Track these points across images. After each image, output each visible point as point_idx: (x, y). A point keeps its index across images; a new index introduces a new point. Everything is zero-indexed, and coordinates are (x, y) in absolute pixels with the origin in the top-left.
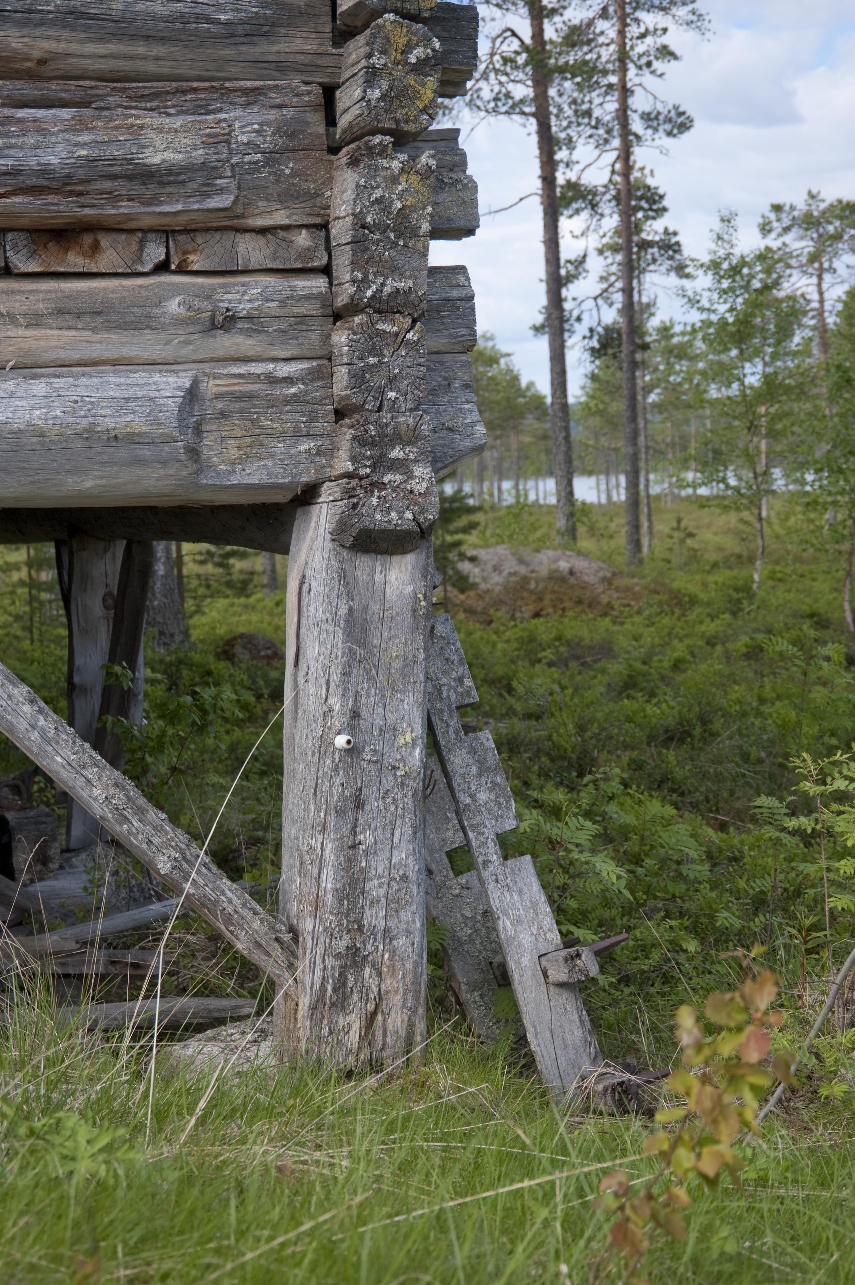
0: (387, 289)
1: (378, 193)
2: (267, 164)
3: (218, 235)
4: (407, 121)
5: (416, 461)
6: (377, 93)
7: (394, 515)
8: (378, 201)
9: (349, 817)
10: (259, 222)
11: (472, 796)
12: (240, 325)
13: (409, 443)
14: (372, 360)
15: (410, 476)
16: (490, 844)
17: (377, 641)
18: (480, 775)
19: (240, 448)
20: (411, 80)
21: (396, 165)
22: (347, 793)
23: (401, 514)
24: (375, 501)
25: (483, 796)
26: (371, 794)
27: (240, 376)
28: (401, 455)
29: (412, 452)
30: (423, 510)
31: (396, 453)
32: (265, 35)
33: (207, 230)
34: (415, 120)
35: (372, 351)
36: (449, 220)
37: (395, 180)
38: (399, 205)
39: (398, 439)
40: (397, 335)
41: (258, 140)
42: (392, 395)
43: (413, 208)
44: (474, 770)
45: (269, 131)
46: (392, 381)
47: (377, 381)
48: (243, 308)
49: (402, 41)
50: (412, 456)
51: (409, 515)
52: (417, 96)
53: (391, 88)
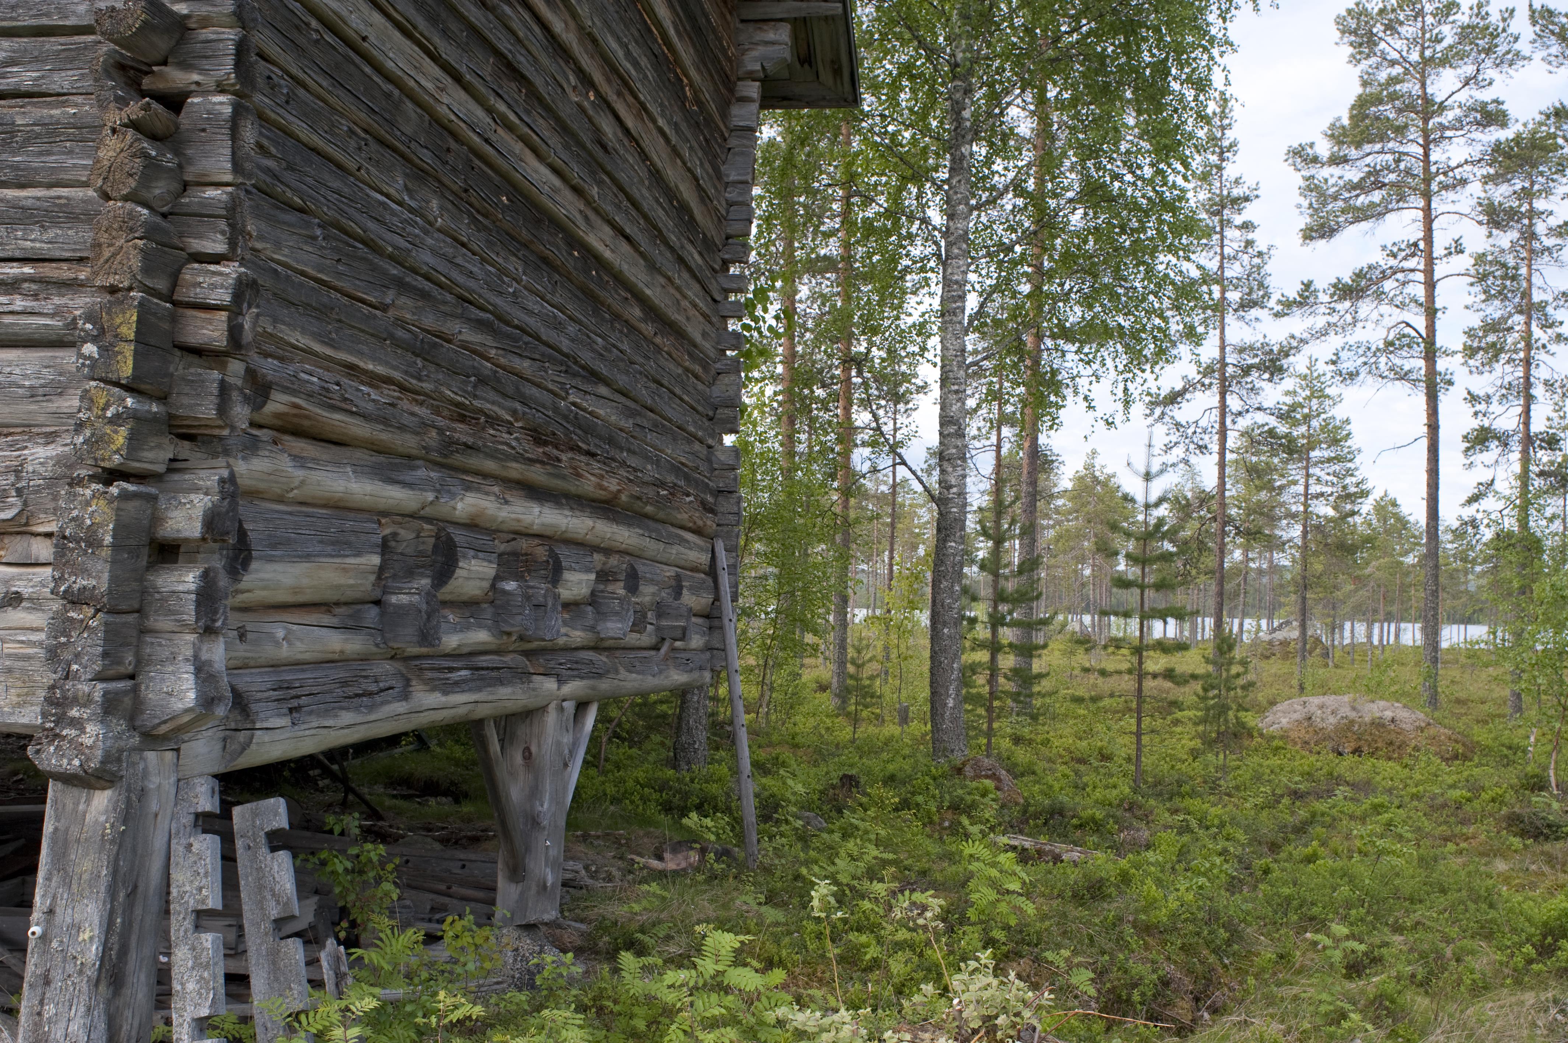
0: (76, 587)
1: (75, 513)
2: (48, 487)
3: (19, 537)
4: (103, 460)
5: (89, 720)
6: (81, 439)
7: (65, 761)
8: (73, 519)
9: (39, 991)
10: (41, 529)
11: (182, 984)
12: (24, 604)
13: (85, 706)
14: (63, 640)
15: (83, 731)
16: (186, 1025)
17: (73, 857)
18: (193, 968)
19: (19, 696)
20: (108, 430)
21: (88, 492)
22: (38, 972)
23: (70, 760)
24: (52, 748)
25: (191, 986)
26: (57, 976)
27: (22, 642)
28: (77, 715)
29: (86, 713)
30: (88, 759)
31: (74, 713)
32: (60, 394)
33: (11, 534)
34: (110, 459)
35: (64, 633)
36: (178, 531)
37: (88, 504)
38: (88, 522)
39: (75, 701)
40: (82, 621)
41: (41, 470)
42: (75, 667)
43: (100, 525)
44: (190, 964)
45: (51, 463)
46: (77, 656)
47: (67, 655)
48: (26, 591)
49: (102, 401)
50: (85, 716)
51: (76, 762)
52: (111, 441)
53: (93, 435)
